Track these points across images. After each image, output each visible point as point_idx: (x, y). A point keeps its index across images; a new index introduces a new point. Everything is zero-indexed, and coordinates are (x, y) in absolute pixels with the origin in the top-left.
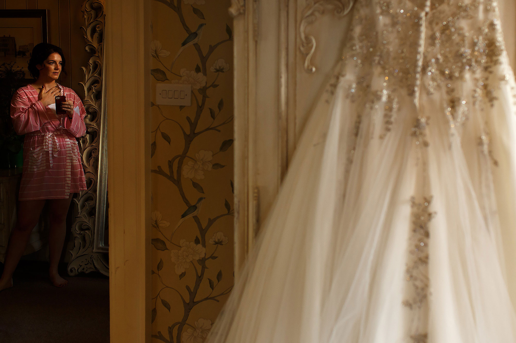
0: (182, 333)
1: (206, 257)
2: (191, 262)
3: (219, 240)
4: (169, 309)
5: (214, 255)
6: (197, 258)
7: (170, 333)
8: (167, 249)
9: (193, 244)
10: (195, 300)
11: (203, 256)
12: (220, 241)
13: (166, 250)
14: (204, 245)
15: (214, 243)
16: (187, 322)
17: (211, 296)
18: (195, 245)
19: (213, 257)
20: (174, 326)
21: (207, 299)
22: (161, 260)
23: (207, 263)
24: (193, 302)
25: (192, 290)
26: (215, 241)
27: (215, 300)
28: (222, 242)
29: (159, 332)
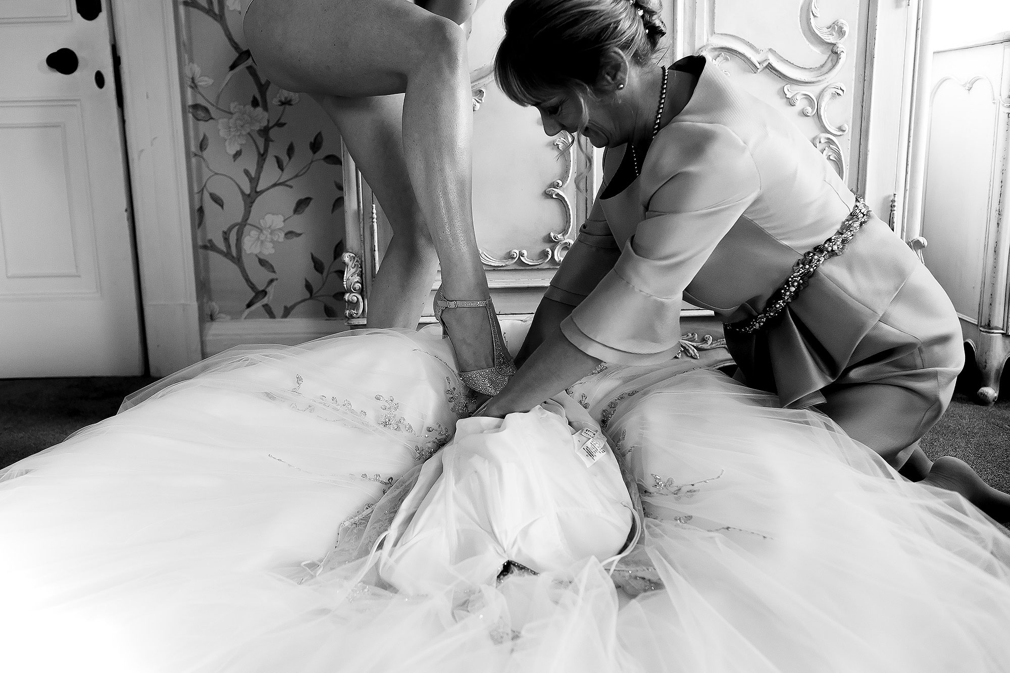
0: (243, 238)
1: (271, 125)
2: (249, 134)
3: (286, 98)
4: (222, 206)
5: (280, 122)
6: (257, 127)
7: (226, 239)
8: (212, 118)
9: (249, 108)
10: (258, 190)
11: (265, 123)
12: (289, 99)
13: (211, 121)
14: (266, 108)
15: (279, 103)
16: (249, 221)
17: (281, 181)
18: (252, 109)
19: (280, 124)
20: (231, 229)
21: (275, 185)
22: (205, 136)
23: (273, 133)
24: (257, 192)
25: (253, 174)
26: (280, 101)
27: (287, 186)
28: (290, 101)
29: (210, 241)
